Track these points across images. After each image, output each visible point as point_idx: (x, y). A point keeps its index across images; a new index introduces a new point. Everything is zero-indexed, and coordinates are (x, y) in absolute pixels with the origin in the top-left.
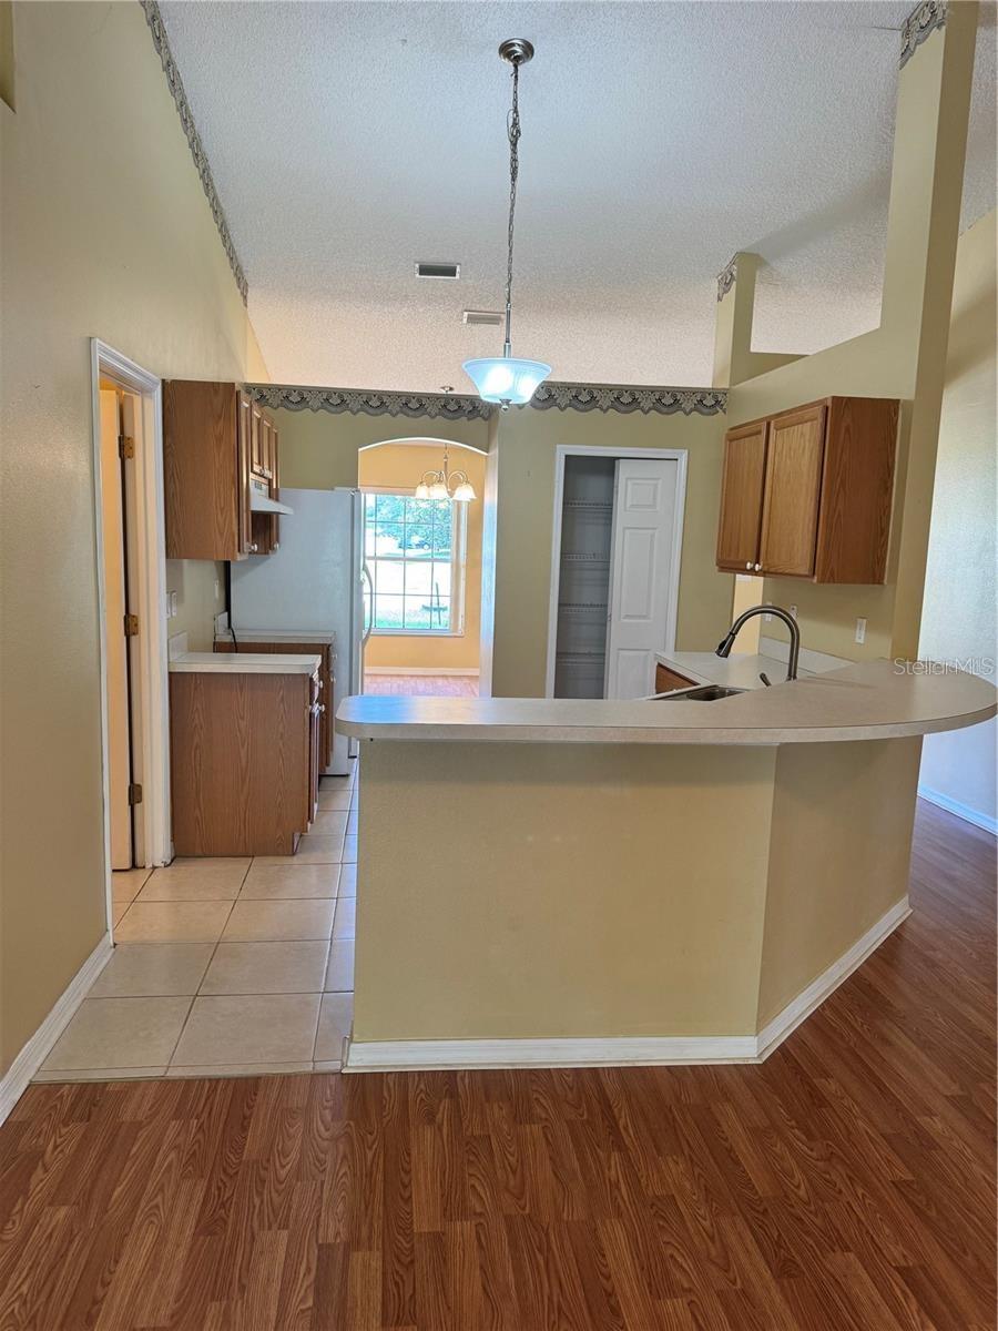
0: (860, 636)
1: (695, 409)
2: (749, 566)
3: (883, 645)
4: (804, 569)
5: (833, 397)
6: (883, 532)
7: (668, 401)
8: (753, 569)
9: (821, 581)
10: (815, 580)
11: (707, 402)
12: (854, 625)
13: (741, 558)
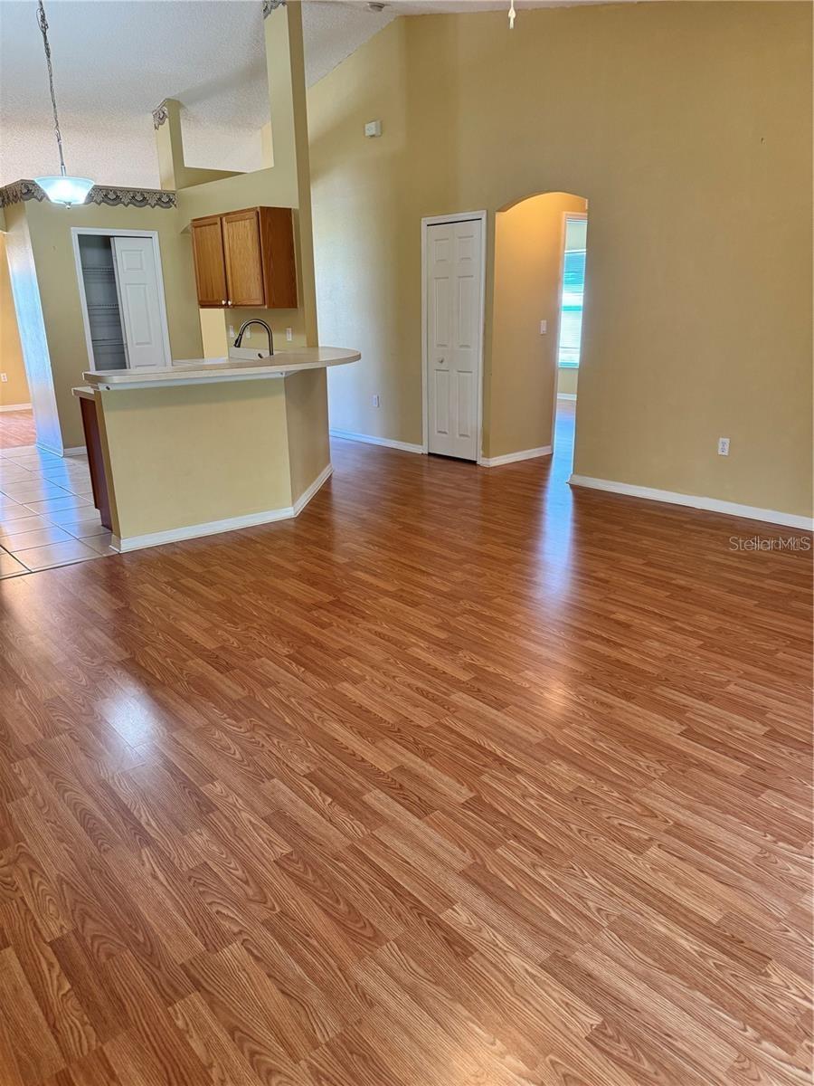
0: (289, 337)
1: (157, 204)
2: (224, 302)
3: (302, 341)
4: (259, 302)
5: (261, 207)
6: (293, 279)
7: (139, 198)
8: (227, 305)
9: (269, 307)
10: (266, 307)
11: (164, 200)
12: (285, 332)
13: (216, 298)
